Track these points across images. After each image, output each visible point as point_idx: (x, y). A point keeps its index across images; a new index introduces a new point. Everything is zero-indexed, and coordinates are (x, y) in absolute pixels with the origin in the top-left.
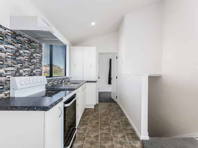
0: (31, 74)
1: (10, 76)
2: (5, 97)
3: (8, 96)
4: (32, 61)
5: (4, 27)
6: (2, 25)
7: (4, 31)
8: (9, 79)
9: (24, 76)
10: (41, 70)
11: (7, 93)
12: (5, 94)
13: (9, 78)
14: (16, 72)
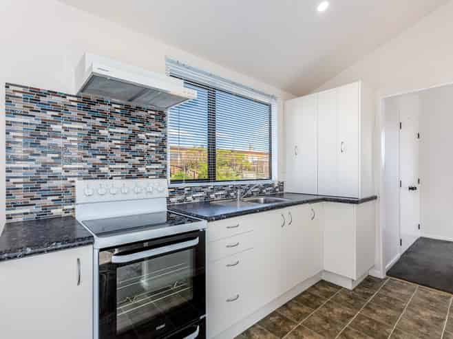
0: (132, 174)
1: (75, 179)
2: (64, 215)
3: (70, 214)
4: (133, 148)
5: (61, 94)
6: (58, 91)
7: (63, 100)
8: (73, 184)
9: (111, 178)
10: (163, 167)
11: (69, 209)
12: (63, 210)
13: (73, 181)
14: (90, 171)
